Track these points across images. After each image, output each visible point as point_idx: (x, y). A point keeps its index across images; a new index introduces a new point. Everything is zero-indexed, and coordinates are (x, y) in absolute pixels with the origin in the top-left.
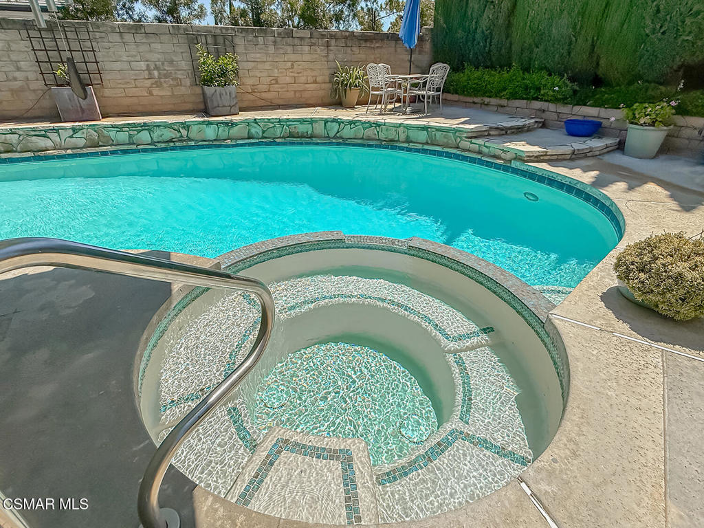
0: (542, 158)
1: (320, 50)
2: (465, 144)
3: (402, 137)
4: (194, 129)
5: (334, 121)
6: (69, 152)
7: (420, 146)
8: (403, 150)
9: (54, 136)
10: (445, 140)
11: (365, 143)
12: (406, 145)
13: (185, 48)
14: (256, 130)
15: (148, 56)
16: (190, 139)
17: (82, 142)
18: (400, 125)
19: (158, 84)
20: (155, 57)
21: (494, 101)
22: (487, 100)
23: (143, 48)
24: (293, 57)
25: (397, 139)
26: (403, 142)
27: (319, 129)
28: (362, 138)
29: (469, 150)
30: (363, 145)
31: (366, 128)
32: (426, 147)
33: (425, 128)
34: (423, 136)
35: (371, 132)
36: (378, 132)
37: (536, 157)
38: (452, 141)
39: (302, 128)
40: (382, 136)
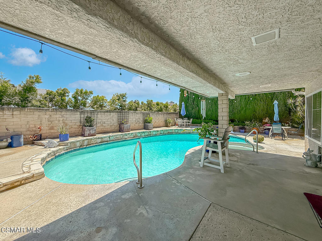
1: (163, 116)
4: (152, 132)
5: (177, 129)
6: (131, 139)
9: (128, 135)
13: (142, 116)
14: (162, 132)
15: (136, 117)
16: (150, 135)
17: (132, 136)
19: (136, 123)
20: (137, 118)
21: (199, 125)
22: (197, 125)
23: (135, 116)
24: (158, 117)
27: (174, 131)
39: (170, 131)
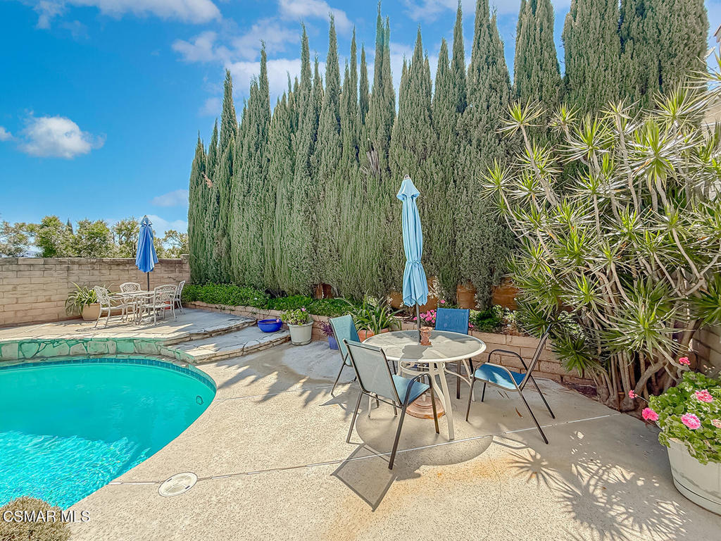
0: (213, 359)
2: (164, 351)
3: (112, 350)
5: (33, 341)
7: (126, 357)
8: (112, 362)
10: (149, 349)
11: (70, 359)
12: (114, 357)
18: (108, 339)
25: (107, 352)
26: (113, 354)
28: (68, 355)
29: (167, 356)
30: (69, 362)
31: (73, 345)
32: (132, 357)
33: (131, 340)
34: (130, 348)
35: (77, 348)
36: (86, 347)
37: (209, 359)
38: (155, 350)
40: (91, 351)
